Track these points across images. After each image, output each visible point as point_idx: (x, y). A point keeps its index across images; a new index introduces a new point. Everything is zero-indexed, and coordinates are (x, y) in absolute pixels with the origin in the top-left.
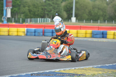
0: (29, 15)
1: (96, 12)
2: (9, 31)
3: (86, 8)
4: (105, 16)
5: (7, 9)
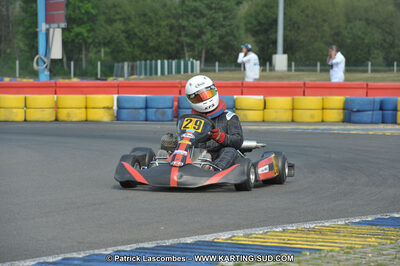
0: (129, 49)
1: (360, 33)
2: (57, 107)
3: (325, 21)
4: (392, 45)
5: (48, 30)
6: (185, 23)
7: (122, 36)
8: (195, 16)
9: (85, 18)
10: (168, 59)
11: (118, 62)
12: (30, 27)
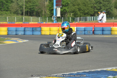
2: (59, 31)
5: (56, 8)
7: (77, 10)
8: (99, 3)
9: (67, 4)
10: (91, 16)
11: (76, 17)
12: (51, 8)
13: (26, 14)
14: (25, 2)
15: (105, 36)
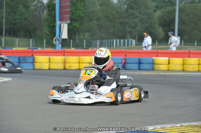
0: (99, 34)
5: (60, 25)
6: (128, 21)
7: (96, 27)
8: (133, 17)
9: (78, 18)
10: (119, 39)
11: (94, 40)
12: (51, 23)
13: (8, 34)
14: (6, 13)
15: (143, 73)
